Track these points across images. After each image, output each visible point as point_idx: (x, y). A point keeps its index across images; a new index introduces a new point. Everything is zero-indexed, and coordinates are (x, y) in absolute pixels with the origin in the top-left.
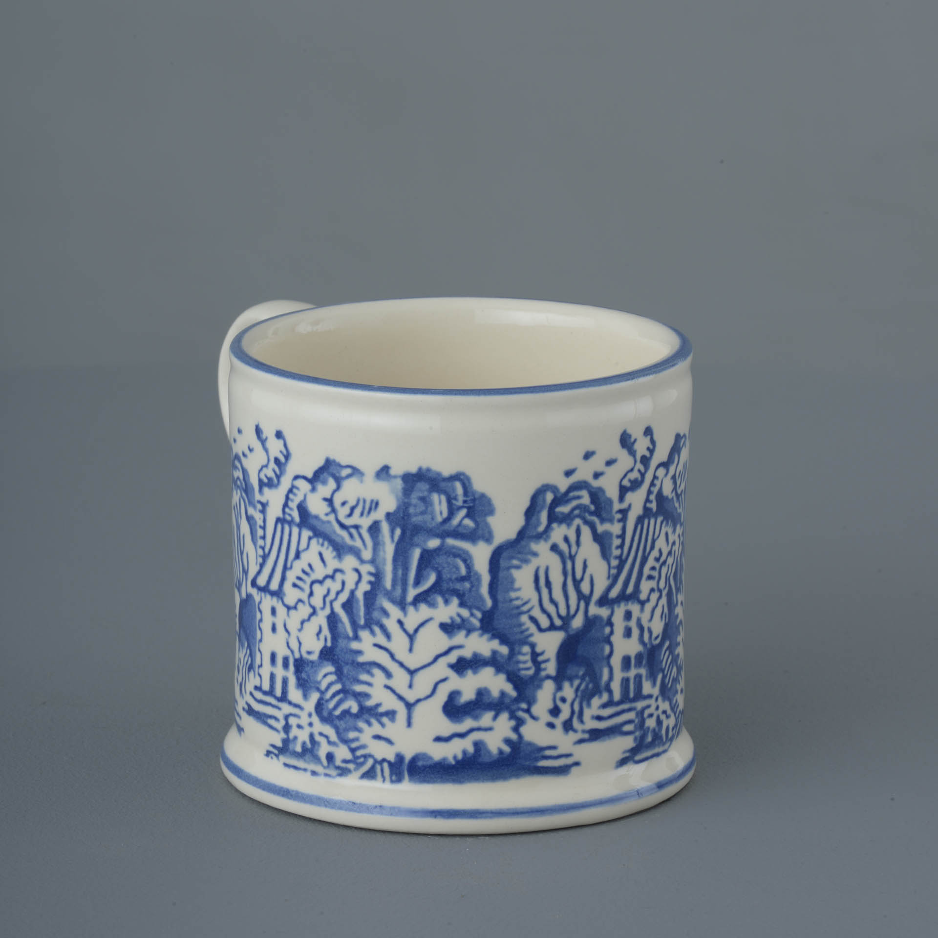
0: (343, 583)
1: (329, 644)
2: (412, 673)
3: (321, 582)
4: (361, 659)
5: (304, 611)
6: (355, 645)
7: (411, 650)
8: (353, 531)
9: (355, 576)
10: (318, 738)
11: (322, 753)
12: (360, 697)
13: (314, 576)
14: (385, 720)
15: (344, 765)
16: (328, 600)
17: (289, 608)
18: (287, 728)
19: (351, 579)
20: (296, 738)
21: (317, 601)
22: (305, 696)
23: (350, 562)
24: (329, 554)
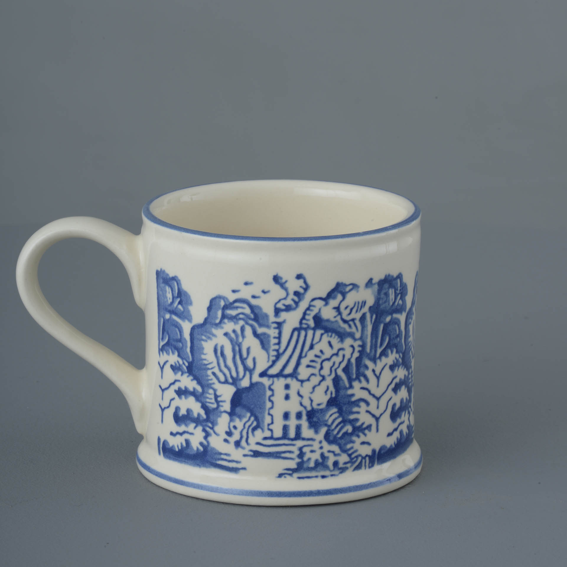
0: (344, 356)
1: (334, 395)
2: (378, 399)
3: (328, 359)
4: (354, 399)
5: (315, 380)
6: (350, 392)
7: (378, 386)
8: (351, 323)
9: (351, 350)
10: (326, 454)
11: (330, 463)
12: (352, 422)
13: (324, 357)
14: (366, 432)
15: (344, 466)
16: (333, 369)
17: (302, 381)
18: (301, 455)
19: (348, 352)
20: (309, 459)
21: (326, 371)
22: (316, 432)
23: (348, 341)
24: (335, 341)
